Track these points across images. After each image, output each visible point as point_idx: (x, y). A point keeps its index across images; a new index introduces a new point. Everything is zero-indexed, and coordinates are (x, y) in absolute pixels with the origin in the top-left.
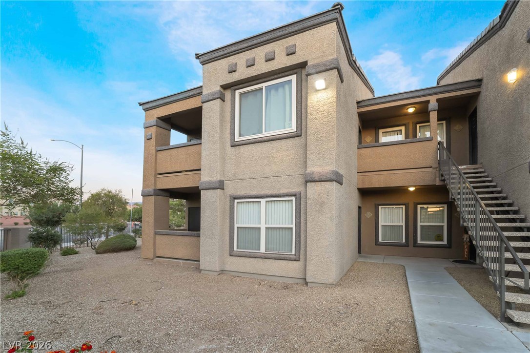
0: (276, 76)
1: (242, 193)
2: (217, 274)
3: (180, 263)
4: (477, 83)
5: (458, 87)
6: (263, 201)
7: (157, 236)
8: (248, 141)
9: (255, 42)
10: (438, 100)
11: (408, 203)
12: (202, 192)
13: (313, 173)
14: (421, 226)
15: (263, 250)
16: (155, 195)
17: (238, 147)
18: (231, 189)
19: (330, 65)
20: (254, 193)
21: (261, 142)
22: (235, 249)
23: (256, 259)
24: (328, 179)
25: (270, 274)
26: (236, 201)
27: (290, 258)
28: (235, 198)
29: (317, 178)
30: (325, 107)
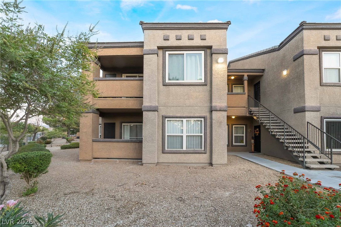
0: (192, 49)
1: (171, 115)
2: (155, 165)
3: (117, 161)
4: (262, 71)
5: (256, 71)
6: (185, 120)
7: (94, 143)
8: (175, 84)
9: (182, 26)
10: (248, 75)
11: (229, 124)
12: (144, 113)
13: (216, 106)
14: (234, 136)
15: (184, 148)
16: (93, 112)
17: (167, 86)
18: (163, 111)
19: (224, 51)
20: (179, 115)
21: (183, 85)
22: (166, 149)
23: (180, 154)
24: (224, 110)
25: (189, 162)
26: (167, 119)
27: (202, 152)
28: (166, 118)
29: (218, 109)
30: (222, 73)
